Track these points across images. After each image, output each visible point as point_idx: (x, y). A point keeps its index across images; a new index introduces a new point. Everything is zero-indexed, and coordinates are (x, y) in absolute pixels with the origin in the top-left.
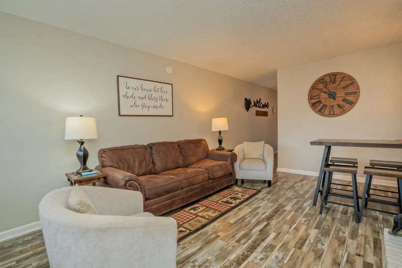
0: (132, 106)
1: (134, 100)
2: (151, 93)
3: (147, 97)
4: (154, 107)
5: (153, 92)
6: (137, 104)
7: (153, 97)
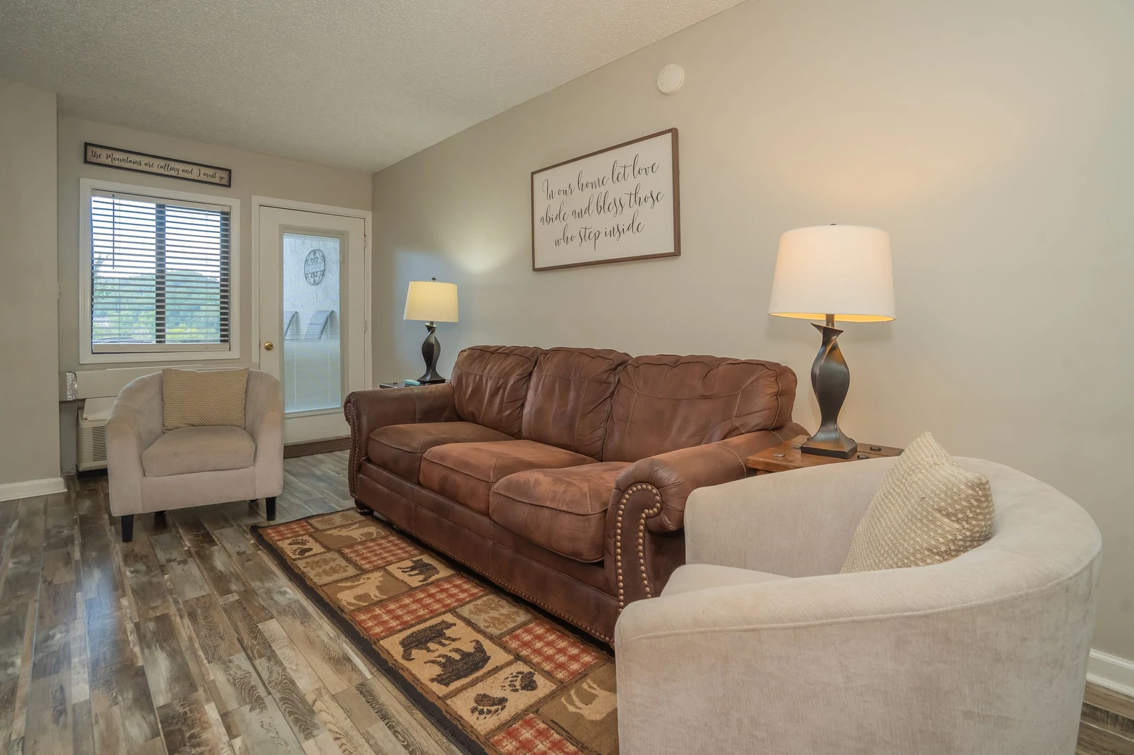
0: (557, 243)
1: (564, 223)
2: (603, 189)
3: (593, 206)
4: (612, 233)
5: (610, 184)
6: (568, 234)
7: (610, 200)
